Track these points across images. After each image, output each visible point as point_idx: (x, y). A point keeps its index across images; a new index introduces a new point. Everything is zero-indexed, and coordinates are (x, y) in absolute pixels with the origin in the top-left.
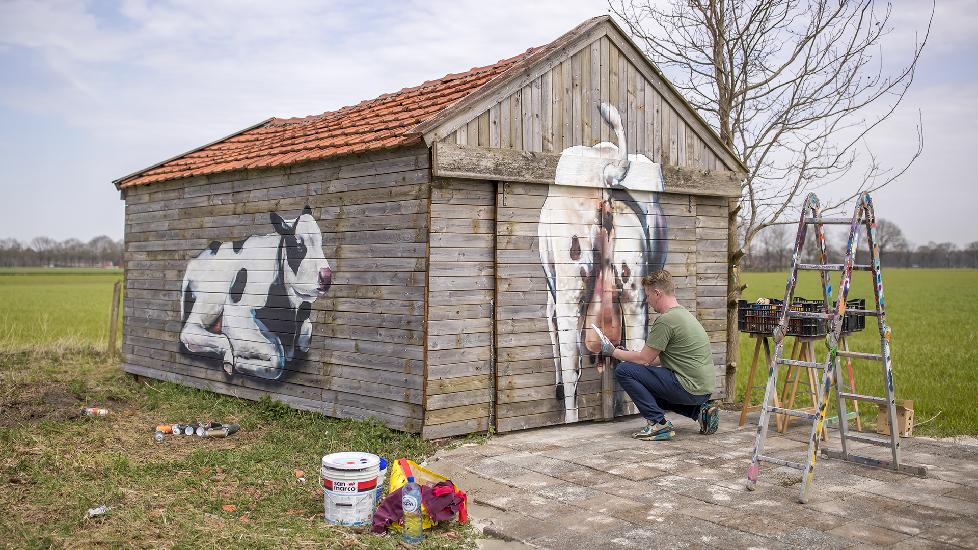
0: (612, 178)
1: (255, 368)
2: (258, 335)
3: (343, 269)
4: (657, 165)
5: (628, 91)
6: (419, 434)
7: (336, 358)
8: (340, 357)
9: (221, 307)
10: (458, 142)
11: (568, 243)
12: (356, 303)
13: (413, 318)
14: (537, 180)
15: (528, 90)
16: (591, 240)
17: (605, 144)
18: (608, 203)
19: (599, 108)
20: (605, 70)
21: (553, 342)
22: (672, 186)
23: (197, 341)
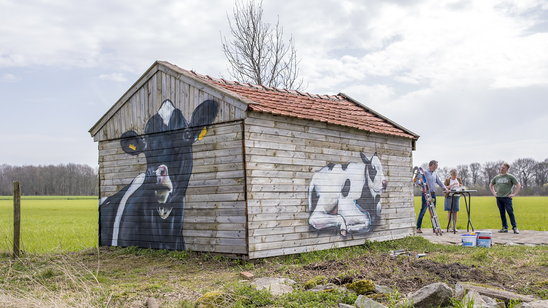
1: (358, 229)
2: (359, 212)
3: (390, 180)
9: (337, 200)
13: (411, 198)
23: (321, 222)
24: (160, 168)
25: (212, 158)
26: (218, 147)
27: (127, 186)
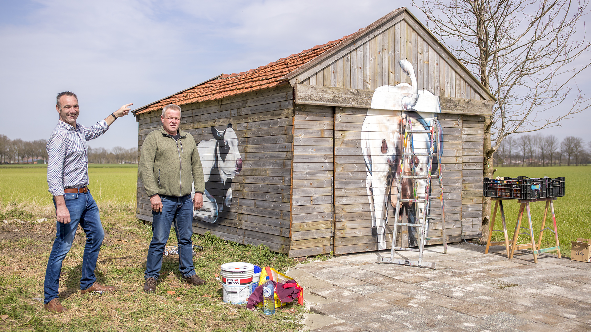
0: (408, 105)
1: (203, 216)
3: (248, 159)
4: (437, 97)
5: (418, 52)
6: (287, 254)
7: (244, 210)
8: (246, 210)
10: (311, 84)
11: (380, 143)
12: (255, 179)
13: (284, 187)
14: (360, 106)
15: (354, 53)
16: (394, 142)
17: (403, 84)
18: (405, 120)
19: (400, 63)
20: (403, 40)
21: (370, 201)
22: (446, 109)
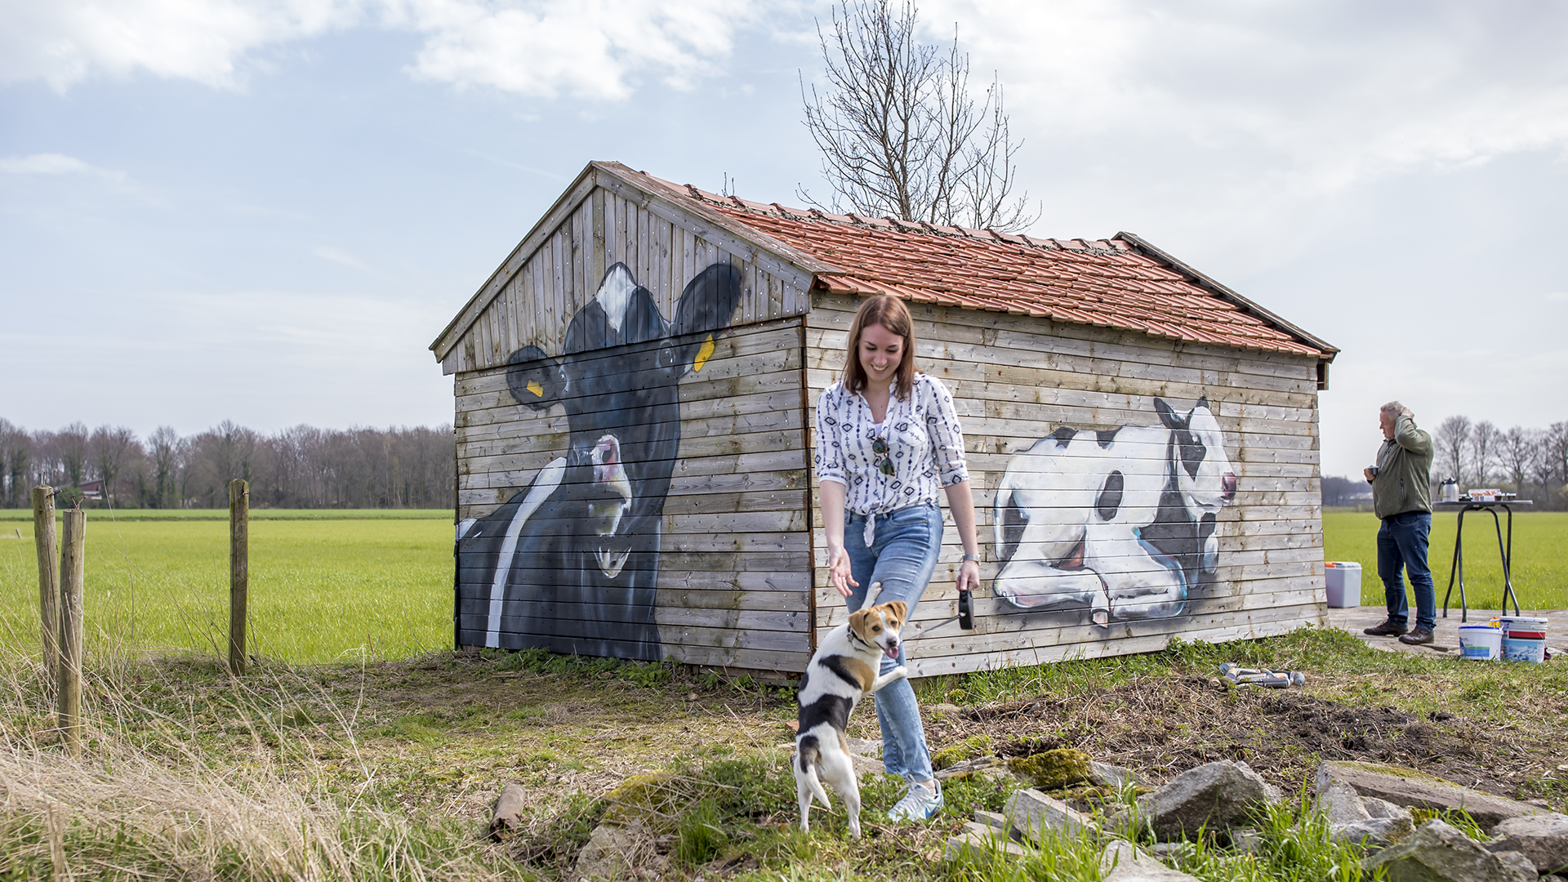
1: (1145, 608)
2: (1148, 562)
3: (1248, 474)
7: (1247, 573)
9: (1081, 528)
12: (1264, 511)
13: (1313, 522)
23: (1034, 588)
24: (602, 443)
25: (727, 419)
26: (741, 389)
27: (521, 489)
